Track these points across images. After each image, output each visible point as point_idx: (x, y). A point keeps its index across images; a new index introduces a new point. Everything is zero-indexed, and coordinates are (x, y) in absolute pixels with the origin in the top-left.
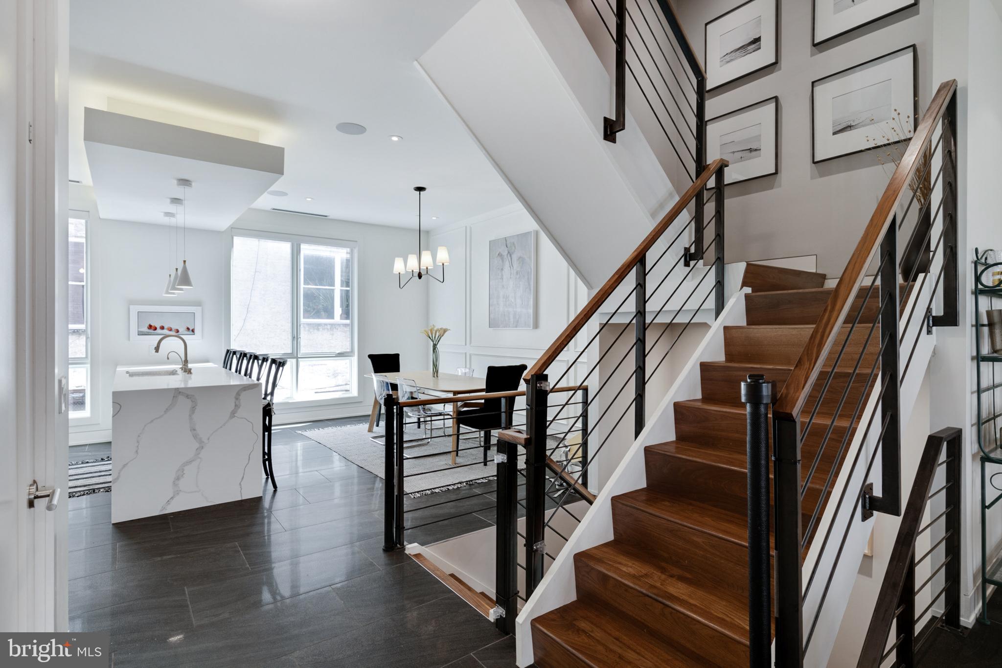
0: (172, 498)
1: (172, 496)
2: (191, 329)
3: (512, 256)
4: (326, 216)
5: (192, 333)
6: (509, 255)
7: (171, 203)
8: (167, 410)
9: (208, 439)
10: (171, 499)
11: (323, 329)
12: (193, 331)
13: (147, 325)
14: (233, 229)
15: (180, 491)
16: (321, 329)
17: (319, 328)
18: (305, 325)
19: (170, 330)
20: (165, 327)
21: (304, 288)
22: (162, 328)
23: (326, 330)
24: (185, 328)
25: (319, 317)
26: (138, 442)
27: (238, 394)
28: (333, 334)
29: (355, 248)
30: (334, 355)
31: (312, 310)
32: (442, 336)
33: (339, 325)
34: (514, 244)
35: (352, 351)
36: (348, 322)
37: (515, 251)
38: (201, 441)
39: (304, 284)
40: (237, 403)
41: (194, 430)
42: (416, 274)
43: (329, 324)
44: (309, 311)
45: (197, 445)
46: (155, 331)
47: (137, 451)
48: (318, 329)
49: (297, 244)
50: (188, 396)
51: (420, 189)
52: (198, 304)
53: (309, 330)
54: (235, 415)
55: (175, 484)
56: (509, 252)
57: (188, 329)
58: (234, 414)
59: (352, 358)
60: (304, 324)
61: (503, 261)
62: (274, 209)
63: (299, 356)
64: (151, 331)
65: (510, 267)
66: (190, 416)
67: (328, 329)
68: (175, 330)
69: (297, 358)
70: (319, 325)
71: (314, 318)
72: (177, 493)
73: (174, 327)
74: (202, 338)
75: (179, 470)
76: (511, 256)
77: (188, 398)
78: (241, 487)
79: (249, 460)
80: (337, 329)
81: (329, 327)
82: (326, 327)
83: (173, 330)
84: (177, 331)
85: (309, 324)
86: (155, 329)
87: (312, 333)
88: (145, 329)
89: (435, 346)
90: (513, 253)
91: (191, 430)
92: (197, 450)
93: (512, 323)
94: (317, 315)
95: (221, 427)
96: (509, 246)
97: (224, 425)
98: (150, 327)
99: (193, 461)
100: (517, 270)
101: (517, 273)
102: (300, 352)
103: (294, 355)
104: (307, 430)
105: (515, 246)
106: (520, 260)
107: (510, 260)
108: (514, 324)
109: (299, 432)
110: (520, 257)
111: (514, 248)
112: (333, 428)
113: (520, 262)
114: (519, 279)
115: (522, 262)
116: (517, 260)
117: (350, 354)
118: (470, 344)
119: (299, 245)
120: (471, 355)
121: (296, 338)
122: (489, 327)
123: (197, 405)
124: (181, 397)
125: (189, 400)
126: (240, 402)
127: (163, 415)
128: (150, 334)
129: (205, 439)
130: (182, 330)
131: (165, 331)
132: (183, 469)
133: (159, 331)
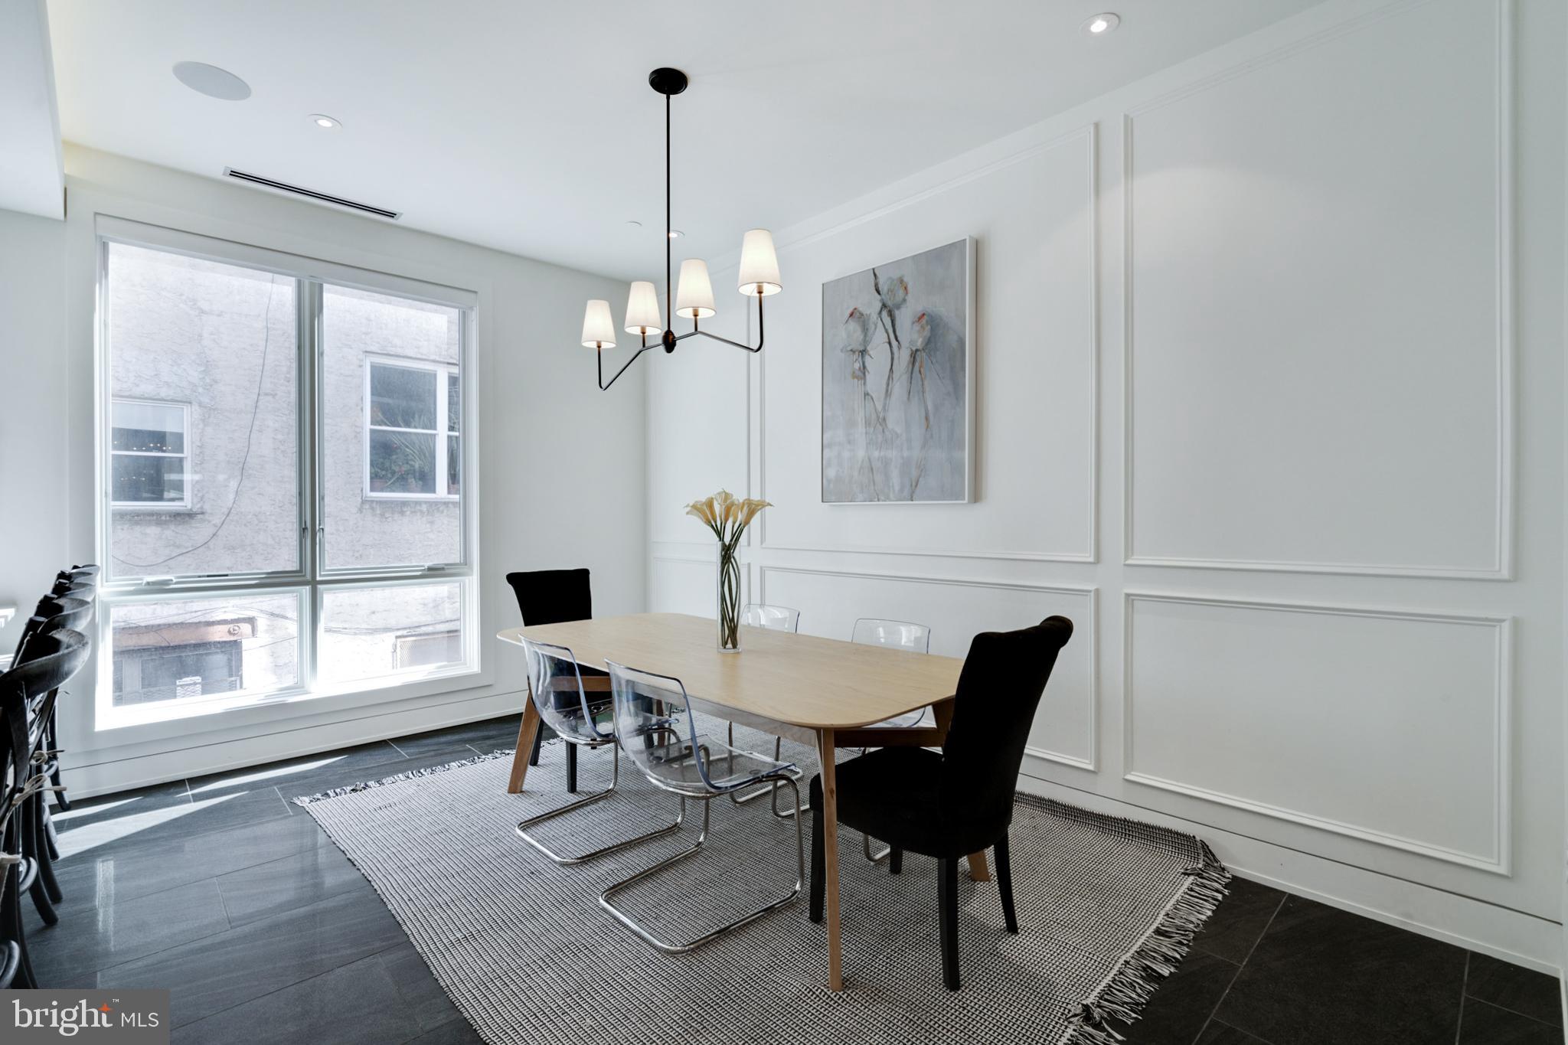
3: (897, 313)
4: (392, 215)
6: (885, 314)
11: (412, 512)
14: (99, 218)
16: (408, 513)
17: (405, 509)
18: (374, 505)
21: (372, 432)
23: (419, 514)
25: (406, 489)
28: (432, 523)
29: (471, 308)
30: (418, 573)
31: (389, 475)
33: (446, 504)
34: (901, 281)
35: (466, 562)
37: (904, 300)
39: (373, 423)
42: (656, 341)
43: (426, 502)
44: (383, 477)
48: (402, 513)
49: (312, 284)
53: (382, 515)
56: (884, 306)
59: (466, 579)
60: (372, 501)
61: (865, 330)
62: (234, 174)
63: (318, 578)
65: (890, 343)
67: (422, 512)
69: (314, 583)
70: (404, 503)
71: (394, 491)
76: (891, 314)
80: (442, 512)
81: (424, 508)
82: (418, 508)
87: (389, 519)
89: (727, 555)
90: (898, 307)
93: (897, 488)
94: (400, 484)
96: (883, 288)
100: (914, 349)
101: (914, 355)
102: (327, 568)
103: (304, 576)
104: (331, 793)
105: (906, 288)
106: (924, 321)
107: (890, 324)
108: (902, 490)
109: (304, 801)
110: (924, 315)
111: (901, 293)
112: (411, 776)
113: (922, 327)
114: (920, 371)
115: (929, 327)
116: (913, 323)
117: (461, 571)
118: (762, 543)
119: (317, 289)
120: (762, 571)
121: (309, 531)
122: (822, 501)
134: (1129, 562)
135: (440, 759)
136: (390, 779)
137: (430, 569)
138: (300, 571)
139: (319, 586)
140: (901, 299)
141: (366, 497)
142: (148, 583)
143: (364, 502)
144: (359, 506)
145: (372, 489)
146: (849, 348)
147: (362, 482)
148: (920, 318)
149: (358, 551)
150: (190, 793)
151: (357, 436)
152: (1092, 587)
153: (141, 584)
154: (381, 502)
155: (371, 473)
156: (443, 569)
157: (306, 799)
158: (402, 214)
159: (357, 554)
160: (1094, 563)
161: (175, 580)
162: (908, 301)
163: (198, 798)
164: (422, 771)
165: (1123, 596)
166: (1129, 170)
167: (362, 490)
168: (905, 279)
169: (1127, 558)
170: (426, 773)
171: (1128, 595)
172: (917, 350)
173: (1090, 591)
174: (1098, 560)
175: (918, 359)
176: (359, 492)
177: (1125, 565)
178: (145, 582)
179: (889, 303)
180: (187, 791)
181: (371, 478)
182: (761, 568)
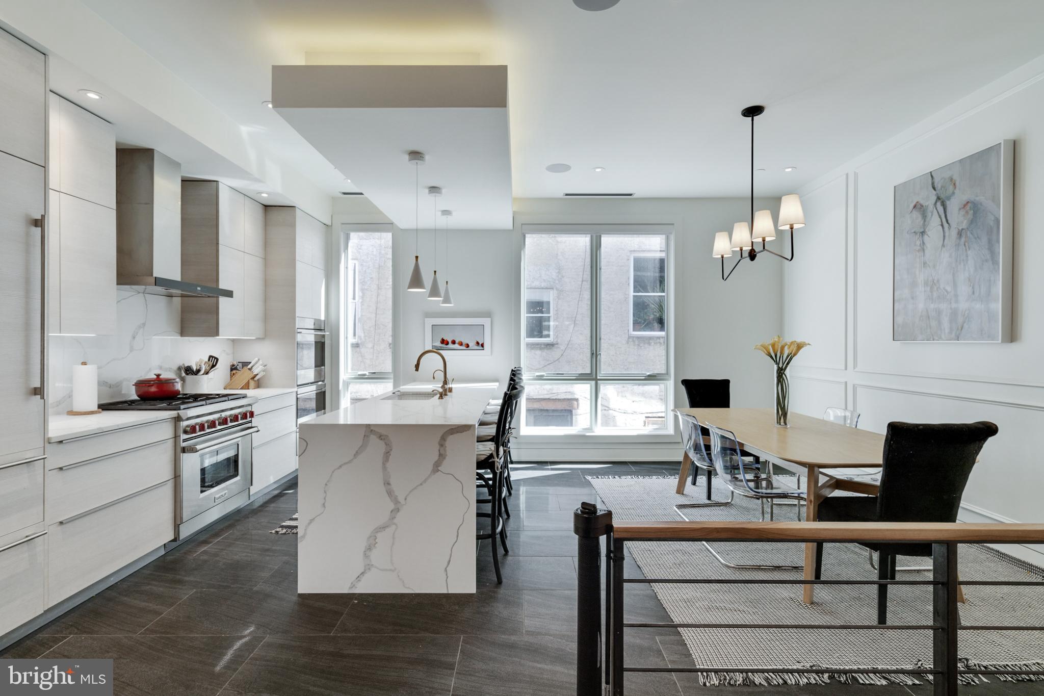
0: (363, 573)
1: (362, 570)
2: (480, 343)
3: (948, 203)
4: (631, 195)
5: (481, 348)
6: (939, 204)
7: (429, 193)
8: (356, 454)
9: (406, 499)
10: (361, 574)
11: (655, 343)
12: (482, 345)
13: (440, 339)
14: (523, 226)
15: (372, 565)
16: (653, 344)
17: (651, 341)
18: (635, 339)
19: (461, 344)
20: (457, 342)
21: (634, 296)
22: (454, 342)
23: (658, 344)
24: (476, 342)
25: (652, 330)
26: (325, 492)
27: (443, 438)
29: (671, 233)
30: (643, 378)
31: (643, 321)
32: (795, 355)
34: (951, 179)
35: (668, 373)
36: (663, 334)
37: (953, 193)
38: (396, 502)
39: (634, 292)
40: (442, 452)
41: (389, 484)
42: (746, 254)
43: (662, 337)
44: (640, 323)
45: (392, 506)
46: (448, 346)
47: (324, 504)
48: (649, 344)
49: (597, 236)
50: (381, 437)
51: (753, 112)
52: (488, 314)
53: (639, 345)
54: (439, 468)
55: (366, 556)
56: (938, 198)
57: (478, 343)
58: (438, 466)
59: (668, 382)
60: (633, 337)
61: (924, 217)
62: (567, 195)
63: (598, 378)
64: (444, 346)
65: (942, 225)
66: (384, 464)
67: (660, 343)
69: (596, 380)
70: (650, 338)
71: (645, 331)
72: (368, 567)
73: (465, 342)
74: (491, 354)
75: (370, 538)
76: (944, 205)
77: (381, 439)
78: (447, 574)
79: (458, 536)
82: (658, 340)
83: (464, 344)
84: (468, 346)
86: (447, 343)
87: (643, 348)
88: (438, 344)
89: (781, 373)
90: (949, 198)
91: (384, 484)
92: (392, 511)
93: (947, 331)
94: (648, 326)
95: (421, 484)
96: (938, 185)
97: (425, 481)
98: (443, 341)
99: (387, 526)
100: (960, 228)
101: (960, 234)
102: (602, 373)
103: (592, 376)
104: (600, 477)
105: (954, 184)
106: (968, 207)
107: (943, 211)
108: (950, 332)
109: (589, 478)
110: (968, 202)
111: (951, 188)
112: (634, 477)
113: (967, 212)
114: (965, 245)
115: (972, 211)
116: (960, 209)
118: (854, 368)
119: (599, 237)
120: (855, 388)
121: (595, 354)
122: (894, 340)
123: (391, 450)
124: (373, 438)
125: (382, 444)
126: (445, 450)
127: (352, 460)
128: (442, 348)
129: (401, 499)
130: (472, 344)
131: (456, 346)
132: (376, 537)
133: (451, 346)
135: (649, 473)
136: (624, 477)
138: (591, 374)
139: (598, 381)
140: (951, 192)
141: (631, 334)
142: (537, 376)
143: (629, 337)
144: (627, 339)
145: (634, 330)
146: (913, 231)
147: (628, 326)
148: (965, 206)
149: (626, 366)
150: (550, 467)
151: (626, 299)
153: (534, 376)
154: (638, 338)
155: (633, 321)
157: (590, 477)
158: (635, 193)
159: (625, 368)
161: (546, 375)
162: (956, 194)
163: (552, 469)
164: (639, 477)
167: (628, 331)
168: (954, 178)
170: (641, 478)
172: (962, 229)
175: (964, 235)
176: (627, 331)
178: (536, 375)
179: (942, 196)
180: (548, 466)
181: (634, 324)
182: (854, 385)
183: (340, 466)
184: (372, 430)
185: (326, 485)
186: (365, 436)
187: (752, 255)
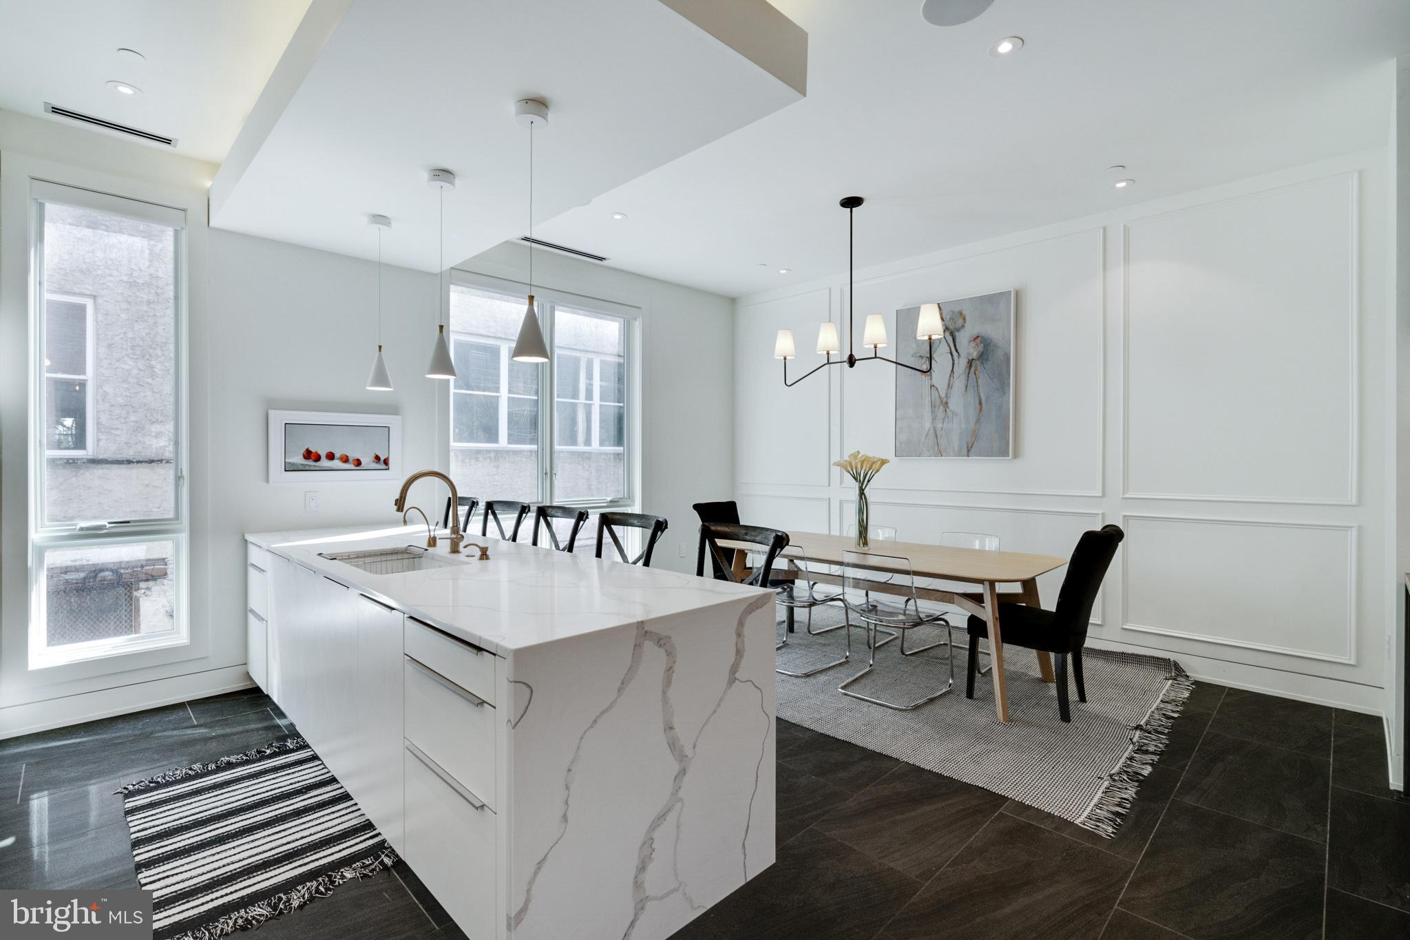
1: (632, 917)
2: (382, 459)
3: (957, 334)
4: (603, 259)
5: (384, 467)
6: (947, 334)
7: (427, 183)
8: (622, 687)
9: (694, 747)
11: (483, 459)
12: (386, 462)
13: (303, 451)
14: (454, 270)
15: (647, 897)
16: (481, 459)
17: (479, 456)
19: (345, 459)
20: (337, 455)
21: (454, 393)
22: (331, 456)
23: (488, 460)
24: (373, 455)
26: (567, 788)
27: (741, 623)
28: (497, 467)
29: (635, 319)
30: (605, 504)
31: (467, 429)
33: (508, 452)
34: (961, 313)
35: (630, 497)
37: (963, 326)
38: (682, 757)
39: (455, 388)
40: (740, 645)
41: (671, 728)
43: (494, 451)
44: (463, 430)
45: (675, 768)
46: (318, 464)
47: (565, 815)
48: (477, 459)
49: (550, 306)
50: (659, 642)
51: (852, 203)
52: (396, 408)
53: (463, 461)
54: (736, 676)
55: (637, 885)
56: (947, 329)
57: (377, 458)
58: (735, 673)
60: (456, 450)
62: (525, 238)
64: (310, 463)
65: (951, 354)
66: (664, 692)
67: (491, 458)
68: (353, 460)
73: (353, 455)
75: (644, 843)
76: (952, 334)
77: (661, 646)
78: (745, 852)
79: (756, 783)
80: (505, 459)
81: (492, 455)
82: (488, 455)
83: (351, 460)
84: (358, 463)
85: (463, 451)
86: (318, 458)
87: (468, 464)
88: (299, 459)
90: (958, 330)
91: (665, 731)
92: (675, 778)
93: (956, 448)
95: (715, 711)
96: (947, 317)
97: (719, 704)
98: (308, 454)
99: (669, 810)
100: (970, 358)
101: (970, 363)
102: (556, 500)
105: (964, 318)
106: (978, 340)
107: (952, 341)
108: (960, 448)
110: (978, 337)
111: (960, 322)
113: (977, 344)
114: (975, 373)
115: (982, 345)
116: (970, 341)
117: (627, 503)
118: (841, 484)
119: (552, 308)
120: (841, 503)
121: (549, 474)
122: (895, 456)
123: (675, 662)
124: (648, 645)
125: (662, 652)
126: (743, 642)
127: (615, 700)
128: (307, 468)
129: (688, 751)
130: (367, 460)
131: (336, 463)
132: (652, 839)
133: (325, 463)
134: (1126, 496)
137: (611, 501)
140: (960, 325)
146: (918, 355)
148: (975, 339)
152: (1100, 512)
155: (454, 428)
156: (618, 501)
158: (609, 259)
160: (1101, 497)
162: (966, 327)
165: (1121, 517)
166: (1127, 260)
168: (964, 313)
169: (1124, 493)
171: (1125, 516)
172: (973, 359)
173: (1098, 514)
174: (1104, 495)
175: (974, 365)
177: (1123, 498)
179: (951, 327)
182: (840, 501)
183: (595, 721)
184: (646, 632)
185: (569, 770)
186: (635, 646)
187: (852, 361)
